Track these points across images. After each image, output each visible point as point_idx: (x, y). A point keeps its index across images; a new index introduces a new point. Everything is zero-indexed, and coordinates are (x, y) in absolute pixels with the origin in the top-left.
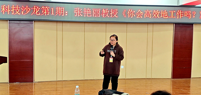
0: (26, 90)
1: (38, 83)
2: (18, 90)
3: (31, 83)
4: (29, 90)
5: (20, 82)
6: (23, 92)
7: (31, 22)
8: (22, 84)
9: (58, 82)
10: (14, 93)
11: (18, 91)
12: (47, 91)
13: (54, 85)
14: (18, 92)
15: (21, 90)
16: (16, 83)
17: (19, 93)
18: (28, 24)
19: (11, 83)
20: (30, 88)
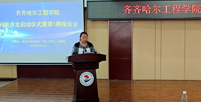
0: (124, 88)
1: (136, 81)
2: (117, 87)
3: (129, 81)
4: (127, 88)
5: (119, 79)
6: (121, 90)
7: (130, 21)
8: (121, 81)
9: (156, 82)
10: (113, 90)
11: (117, 89)
12: (146, 90)
13: (153, 85)
14: (117, 90)
15: (120, 88)
16: (115, 80)
17: (118, 91)
18: (127, 23)
19: (111, 80)
20: (129, 86)
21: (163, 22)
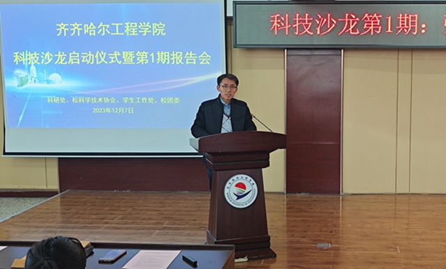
0: (325, 213)
1: (351, 197)
2: (307, 211)
3: (334, 196)
4: (330, 213)
5: (311, 192)
6: (318, 217)
7: (338, 52)
8: (315, 196)
9: (399, 198)
10: (299, 219)
11: (307, 214)
12: (375, 217)
13: (390, 205)
14: (307, 217)
15: (314, 212)
16: (301, 194)
17: (310, 219)
18: (330, 57)
19: (291, 195)
20: (335, 209)
21: (416, 55)
